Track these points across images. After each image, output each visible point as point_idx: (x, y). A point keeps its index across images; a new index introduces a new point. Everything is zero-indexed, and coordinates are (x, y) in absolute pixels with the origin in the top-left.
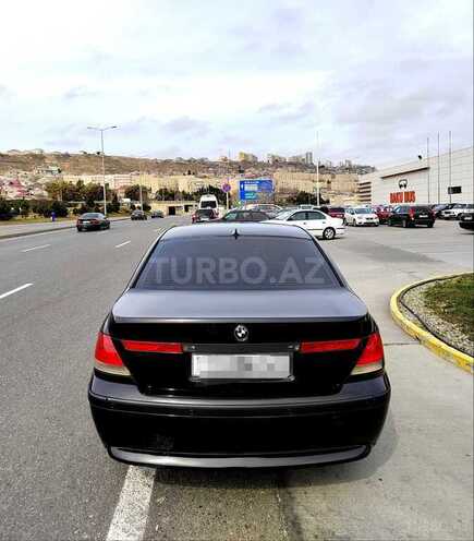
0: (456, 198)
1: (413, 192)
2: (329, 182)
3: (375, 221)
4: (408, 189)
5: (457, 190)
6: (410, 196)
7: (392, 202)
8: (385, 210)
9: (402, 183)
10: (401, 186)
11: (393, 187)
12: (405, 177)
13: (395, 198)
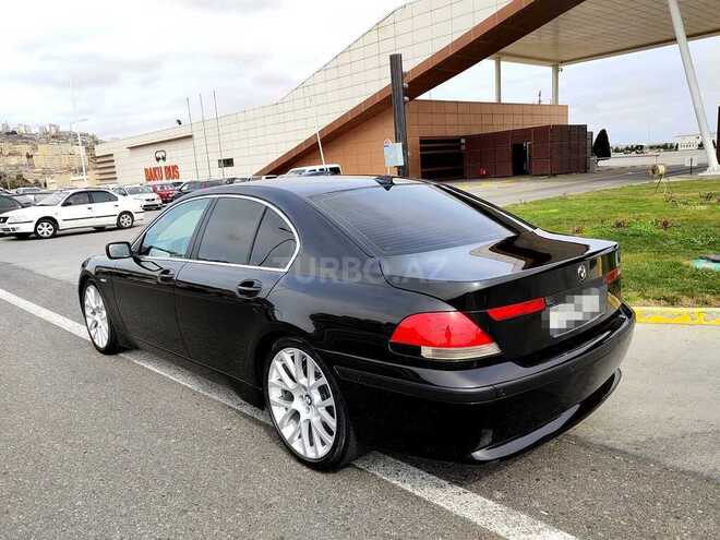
0: (229, 172)
1: (176, 166)
2: (29, 156)
3: (157, 202)
4: (168, 163)
5: (229, 163)
6: (172, 171)
7: (149, 180)
8: (162, 188)
9: (160, 155)
10: (158, 159)
11: (148, 159)
12: (163, 147)
13: (151, 174)
